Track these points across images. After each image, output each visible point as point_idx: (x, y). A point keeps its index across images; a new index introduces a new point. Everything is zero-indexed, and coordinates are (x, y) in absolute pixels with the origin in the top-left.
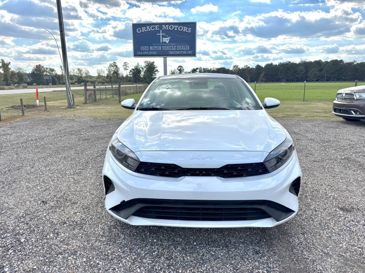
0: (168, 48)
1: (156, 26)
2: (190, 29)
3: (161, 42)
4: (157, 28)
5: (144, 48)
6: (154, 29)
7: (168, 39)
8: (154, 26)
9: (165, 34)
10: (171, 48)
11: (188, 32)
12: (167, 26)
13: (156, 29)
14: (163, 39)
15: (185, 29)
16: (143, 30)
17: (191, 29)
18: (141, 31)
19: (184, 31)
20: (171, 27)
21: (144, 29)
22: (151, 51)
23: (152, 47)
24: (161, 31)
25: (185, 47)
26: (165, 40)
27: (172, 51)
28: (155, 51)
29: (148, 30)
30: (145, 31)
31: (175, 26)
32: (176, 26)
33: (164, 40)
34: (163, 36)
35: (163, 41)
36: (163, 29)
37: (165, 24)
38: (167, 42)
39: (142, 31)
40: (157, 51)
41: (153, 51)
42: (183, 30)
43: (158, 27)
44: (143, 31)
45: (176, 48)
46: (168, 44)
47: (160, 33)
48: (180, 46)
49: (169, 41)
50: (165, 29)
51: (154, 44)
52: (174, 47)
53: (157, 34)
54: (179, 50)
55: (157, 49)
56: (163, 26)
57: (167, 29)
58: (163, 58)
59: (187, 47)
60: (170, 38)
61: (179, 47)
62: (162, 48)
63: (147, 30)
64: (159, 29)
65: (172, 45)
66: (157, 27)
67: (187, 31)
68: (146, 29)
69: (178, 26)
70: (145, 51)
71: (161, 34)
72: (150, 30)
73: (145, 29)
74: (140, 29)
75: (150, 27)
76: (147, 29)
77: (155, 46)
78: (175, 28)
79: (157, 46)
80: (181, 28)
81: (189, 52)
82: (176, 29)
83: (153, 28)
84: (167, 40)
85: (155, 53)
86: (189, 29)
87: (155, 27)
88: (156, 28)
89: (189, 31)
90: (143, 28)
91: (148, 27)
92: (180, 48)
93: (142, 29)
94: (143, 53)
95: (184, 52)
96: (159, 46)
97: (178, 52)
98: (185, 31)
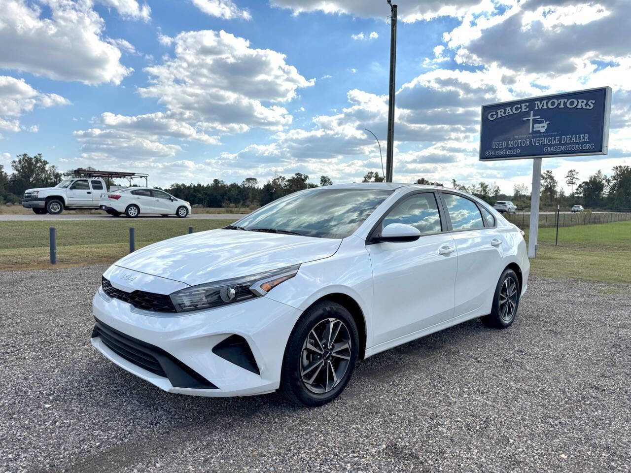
0: (543, 141)
1: (523, 105)
2: (592, 102)
3: (531, 132)
4: (525, 109)
5: (499, 144)
6: (520, 110)
7: (545, 124)
8: (519, 106)
9: (539, 117)
10: (550, 140)
11: (588, 107)
12: (545, 102)
13: (523, 110)
14: (535, 126)
15: (581, 103)
16: (499, 114)
17: (594, 102)
18: (495, 116)
19: (579, 107)
20: (553, 104)
21: (501, 113)
22: (511, 148)
23: (512, 142)
24: (532, 112)
25: (579, 137)
26: (539, 127)
27: (551, 145)
28: (517, 148)
29: (509, 113)
30: (503, 115)
31: (559, 101)
32: (562, 101)
33: (537, 128)
34: (535, 122)
35: (535, 130)
36: (536, 108)
37: (541, 99)
38: (543, 130)
39: (497, 116)
40: (521, 148)
41: (513, 148)
42: (577, 105)
43: (526, 107)
44: (499, 116)
45: (560, 140)
46: (545, 134)
47: (530, 117)
48: (568, 136)
49: (546, 128)
50: (540, 108)
51: (516, 137)
52: (555, 139)
53: (524, 119)
54: (566, 144)
55: (521, 145)
56: (537, 103)
57: (545, 107)
58: (533, 159)
59: (584, 137)
60: (548, 122)
61: (566, 139)
62: (531, 143)
63: (507, 114)
64: (528, 109)
65: (551, 136)
66: (525, 105)
67: (586, 106)
68: (505, 113)
69: (566, 100)
70: (499, 149)
71: (531, 118)
72: (511, 113)
73: (502, 113)
74: (494, 113)
75: (511, 109)
76: (507, 112)
77: (517, 139)
78: (559, 104)
79: (522, 139)
80: (572, 103)
81: (588, 146)
82: (562, 106)
83: (517, 109)
84: (542, 127)
85: (518, 151)
86: (589, 103)
87: (521, 106)
88: (524, 107)
89: (590, 106)
90: (499, 111)
91: (508, 109)
92: (568, 139)
93: (497, 113)
94: (495, 153)
95: (577, 147)
96: (526, 138)
97: (563, 148)
98: (581, 107)
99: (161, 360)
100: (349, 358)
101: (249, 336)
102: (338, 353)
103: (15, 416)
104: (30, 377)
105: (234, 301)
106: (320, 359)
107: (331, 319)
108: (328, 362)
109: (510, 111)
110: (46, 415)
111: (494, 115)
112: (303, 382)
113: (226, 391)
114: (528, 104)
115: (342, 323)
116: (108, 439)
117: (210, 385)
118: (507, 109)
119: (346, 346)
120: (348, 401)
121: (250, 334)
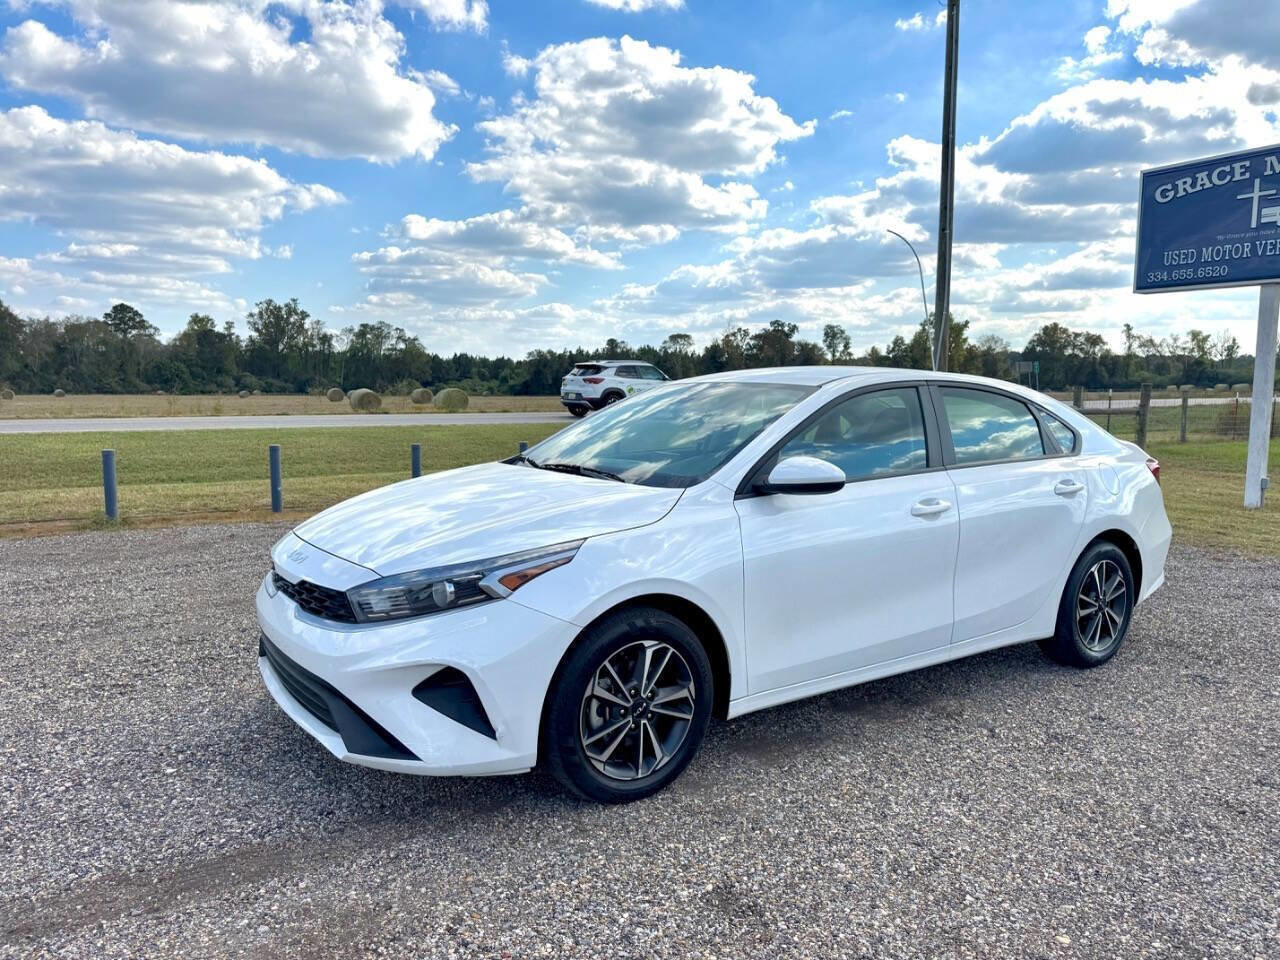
1: (1237, 166)
3: (1254, 225)
4: (1242, 174)
5: (1179, 256)
6: (1228, 178)
8: (1227, 169)
9: (1274, 192)
13: (1237, 177)
14: (1265, 211)
16: (1181, 188)
18: (1171, 194)
21: (1184, 186)
22: (1207, 264)
23: (1210, 249)
24: (1257, 182)
26: (1274, 215)
28: (1222, 262)
29: (1202, 185)
30: (1190, 190)
33: (1266, 216)
34: (1265, 202)
35: (1263, 220)
37: (1278, 151)
39: (1177, 192)
40: (1230, 262)
41: (1213, 263)
43: (1243, 170)
44: (1181, 193)
47: (1253, 192)
50: (1278, 171)
51: (1220, 237)
53: (1239, 197)
55: (1230, 255)
56: (1271, 159)
58: (1259, 288)
62: (1254, 249)
63: (1199, 188)
64: (1247, 175)
66: (1241, 167)
68: (1193, 185)
70: (1179, 266)
71: (1256, 195)
72: (1208, 185)
73: (1188, 187)
74: (1169, 187)
75: (1209, 177)
76: (1199, 182)
77: (1222, 244)
79: (1232, 242)
83: (1221, 176)
85: (1224, 270)
87: (1232, 169)
88: (1238, 171)
90: (1180, 183)
91: (1203, 175)
93: (1175, 188)
94: (1169, 275)
96: (1242, 241)
99: (333, 705)
100: (690, 717)
101: (473, 670)
102: (664, 705)
103: (116, 784)
104: (162, 719)
105: (453, 606)
106: (624, 716)
107: (647, 643)
108: (643, 722)
109: (1206, 181)
110: (161, 786)
111: (1169, 191)
112: (588, 758)
113: (434, 766)
114: (1247, 163)
115: (672, 650)
116: (242, 833)
117: (407, 754)
118: (1199, 176)
119: (684, 693)
120: (684, 796)
121: (475, 666)
